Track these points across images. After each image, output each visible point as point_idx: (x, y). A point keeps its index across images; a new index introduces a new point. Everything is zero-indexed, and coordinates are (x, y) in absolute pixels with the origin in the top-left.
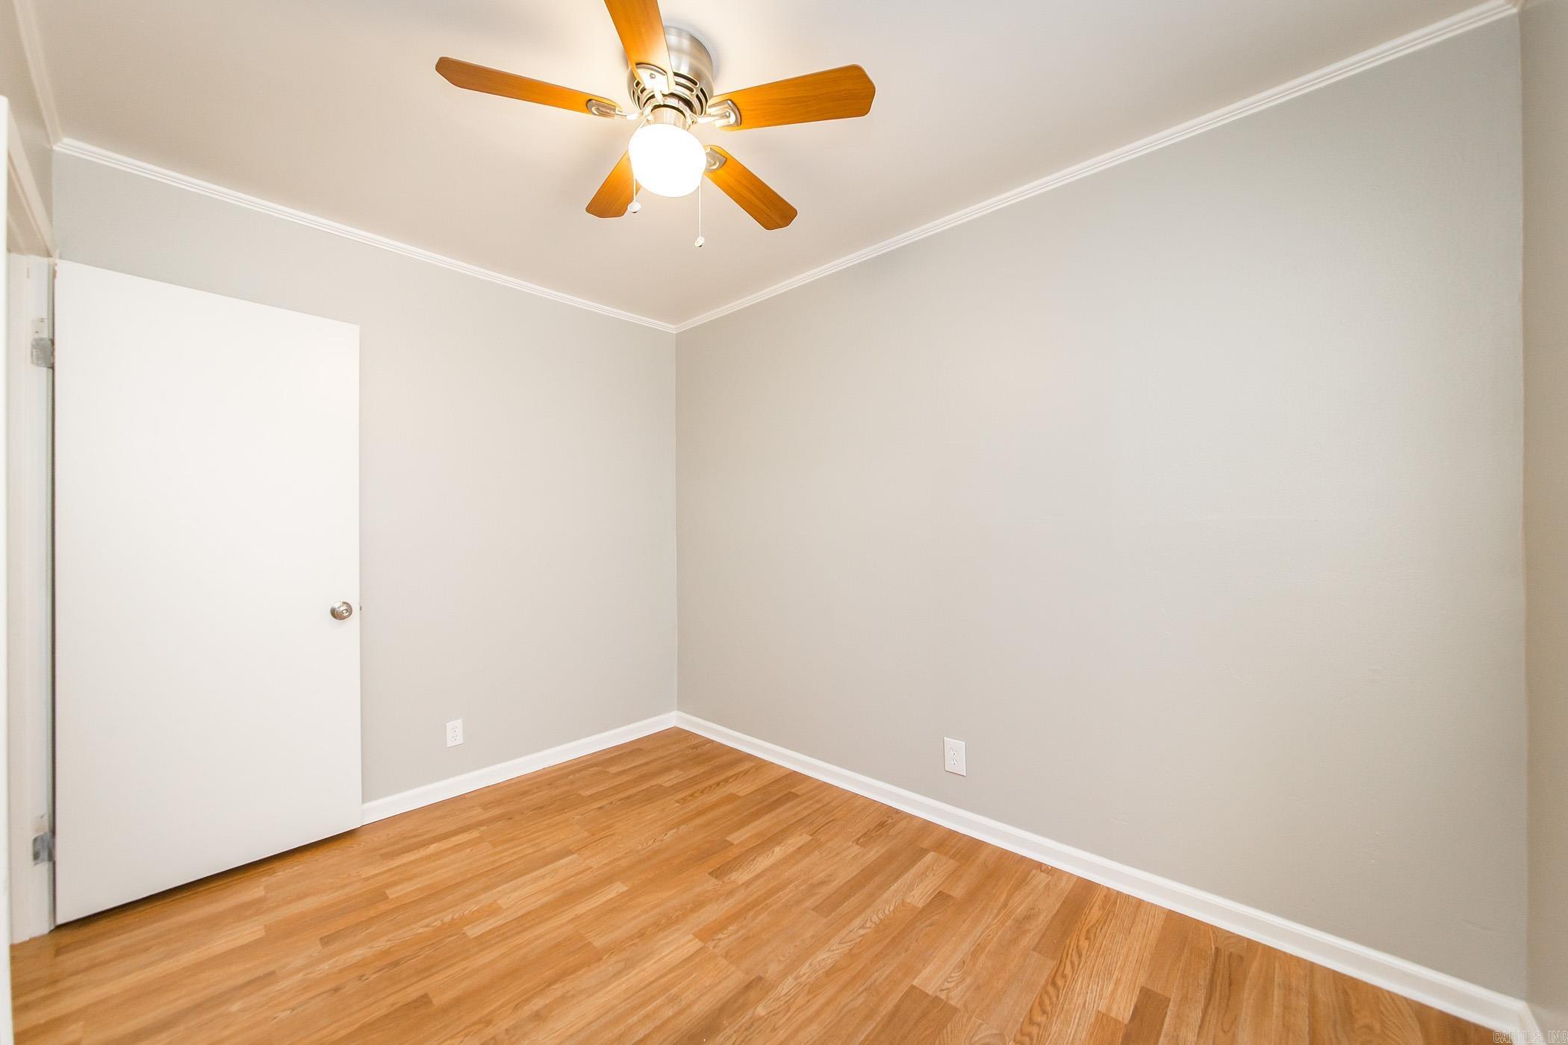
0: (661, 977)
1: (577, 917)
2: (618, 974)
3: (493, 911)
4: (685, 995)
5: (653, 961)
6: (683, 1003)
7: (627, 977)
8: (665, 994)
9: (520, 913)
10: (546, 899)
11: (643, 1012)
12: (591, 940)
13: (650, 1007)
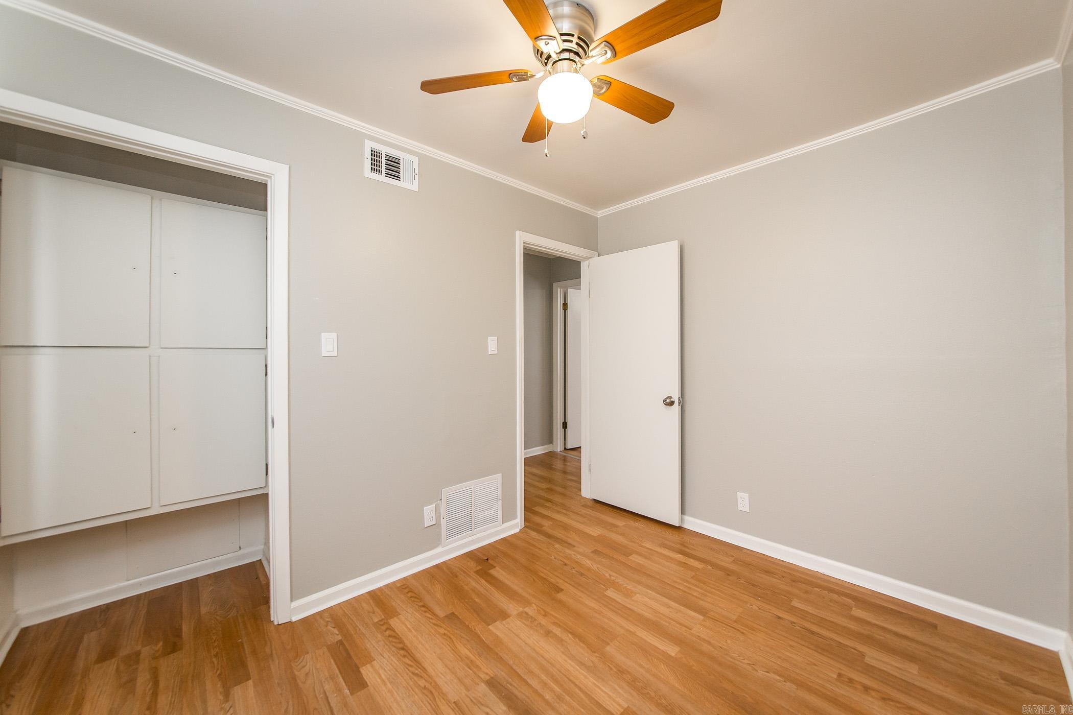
0: (580, 689)
1: (633, 634)
2: (581, 664)
3: (628, 594)
4: (563, 705)
5: (595, 682)
6: (556, 704)
7: (579, 669)
8: (564, 692)
9: (629, 606)
10: (646, 614)
11: (549, 681)
12: (611, 644)
13: (553, 685)
